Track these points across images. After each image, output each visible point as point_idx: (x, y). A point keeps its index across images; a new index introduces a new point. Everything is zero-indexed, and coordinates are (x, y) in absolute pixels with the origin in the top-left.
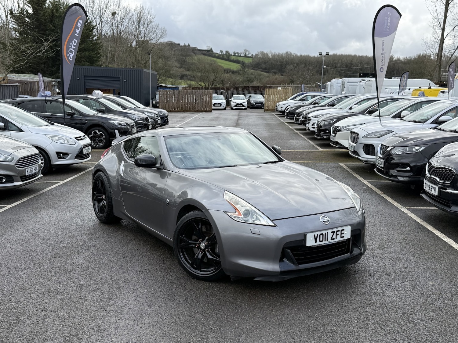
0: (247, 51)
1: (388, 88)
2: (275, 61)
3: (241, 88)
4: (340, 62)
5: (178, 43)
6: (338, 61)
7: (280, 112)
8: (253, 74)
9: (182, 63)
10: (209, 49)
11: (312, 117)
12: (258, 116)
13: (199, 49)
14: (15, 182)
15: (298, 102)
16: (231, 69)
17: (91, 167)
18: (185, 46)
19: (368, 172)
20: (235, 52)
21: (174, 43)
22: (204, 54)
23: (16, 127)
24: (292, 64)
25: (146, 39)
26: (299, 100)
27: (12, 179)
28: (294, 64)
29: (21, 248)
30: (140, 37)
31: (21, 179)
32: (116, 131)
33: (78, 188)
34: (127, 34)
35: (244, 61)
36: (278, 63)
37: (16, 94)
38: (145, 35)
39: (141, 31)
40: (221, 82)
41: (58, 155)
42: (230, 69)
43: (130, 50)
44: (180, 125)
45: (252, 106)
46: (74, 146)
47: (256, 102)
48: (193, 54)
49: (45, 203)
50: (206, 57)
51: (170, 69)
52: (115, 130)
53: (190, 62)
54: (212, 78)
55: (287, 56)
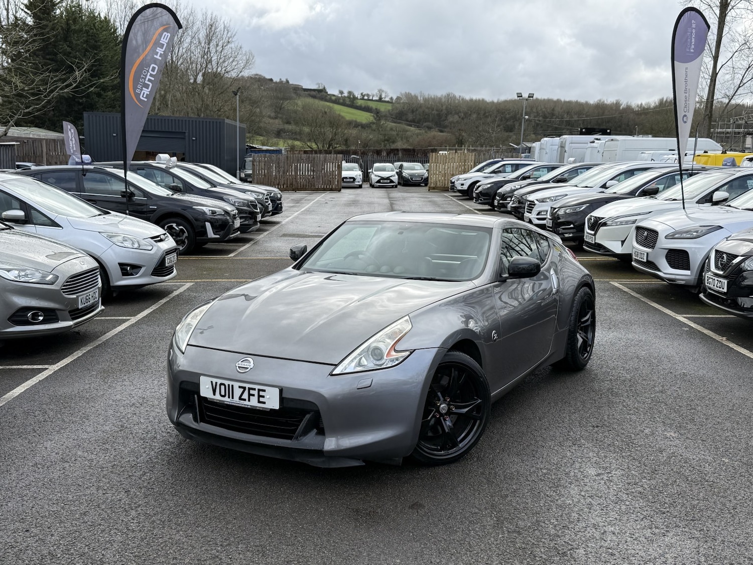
0: (383, 91)
1: (646, 152)
2: (428, 108)
3: (385, 152)
4: (534, 110)
5: (270, 78)
6: (531, 109)
7: (460, 191)
8: (394, 129)
9: (279, 110)
10: (321, 88)
11: (537, 200)
12: (423, 199)
13: (303, 88)
14: (60, 322)
15: (489, 175)
16: (358, 121)
17: (176, 290)
18: (281, 82)
19: (673, 298)
20: (363, 94)
21: (264, 77)
22: (314, 97)
23: (46, 219)
24: (457, 114)
25: (219, 69)
26: (491, 173)
27: (56, 315)
28: (460, 114)
29: (107, 458)
30: (209, 66)
31: (71, 315)
32: (208, 225)
33: (169, 331)
34: (189, 62)
35: (378, 108)
36: (433, 112)
37: (12, 160)
38: (218, 64)
39: (211, 58)
40: (344, 142)
41: (122, 269)
42: (356, 121)
43: (194, 89)
44: (298, 213)
45: (406, 182)
46: (151, 252)
47: (412, 175)
48: (293, 95)
49: (119, 361)
50: (317, 101)
51: (260, 120)
52: (206, 223)
53: (289, 108)
54: (330, 136)
55: (448, 101)
